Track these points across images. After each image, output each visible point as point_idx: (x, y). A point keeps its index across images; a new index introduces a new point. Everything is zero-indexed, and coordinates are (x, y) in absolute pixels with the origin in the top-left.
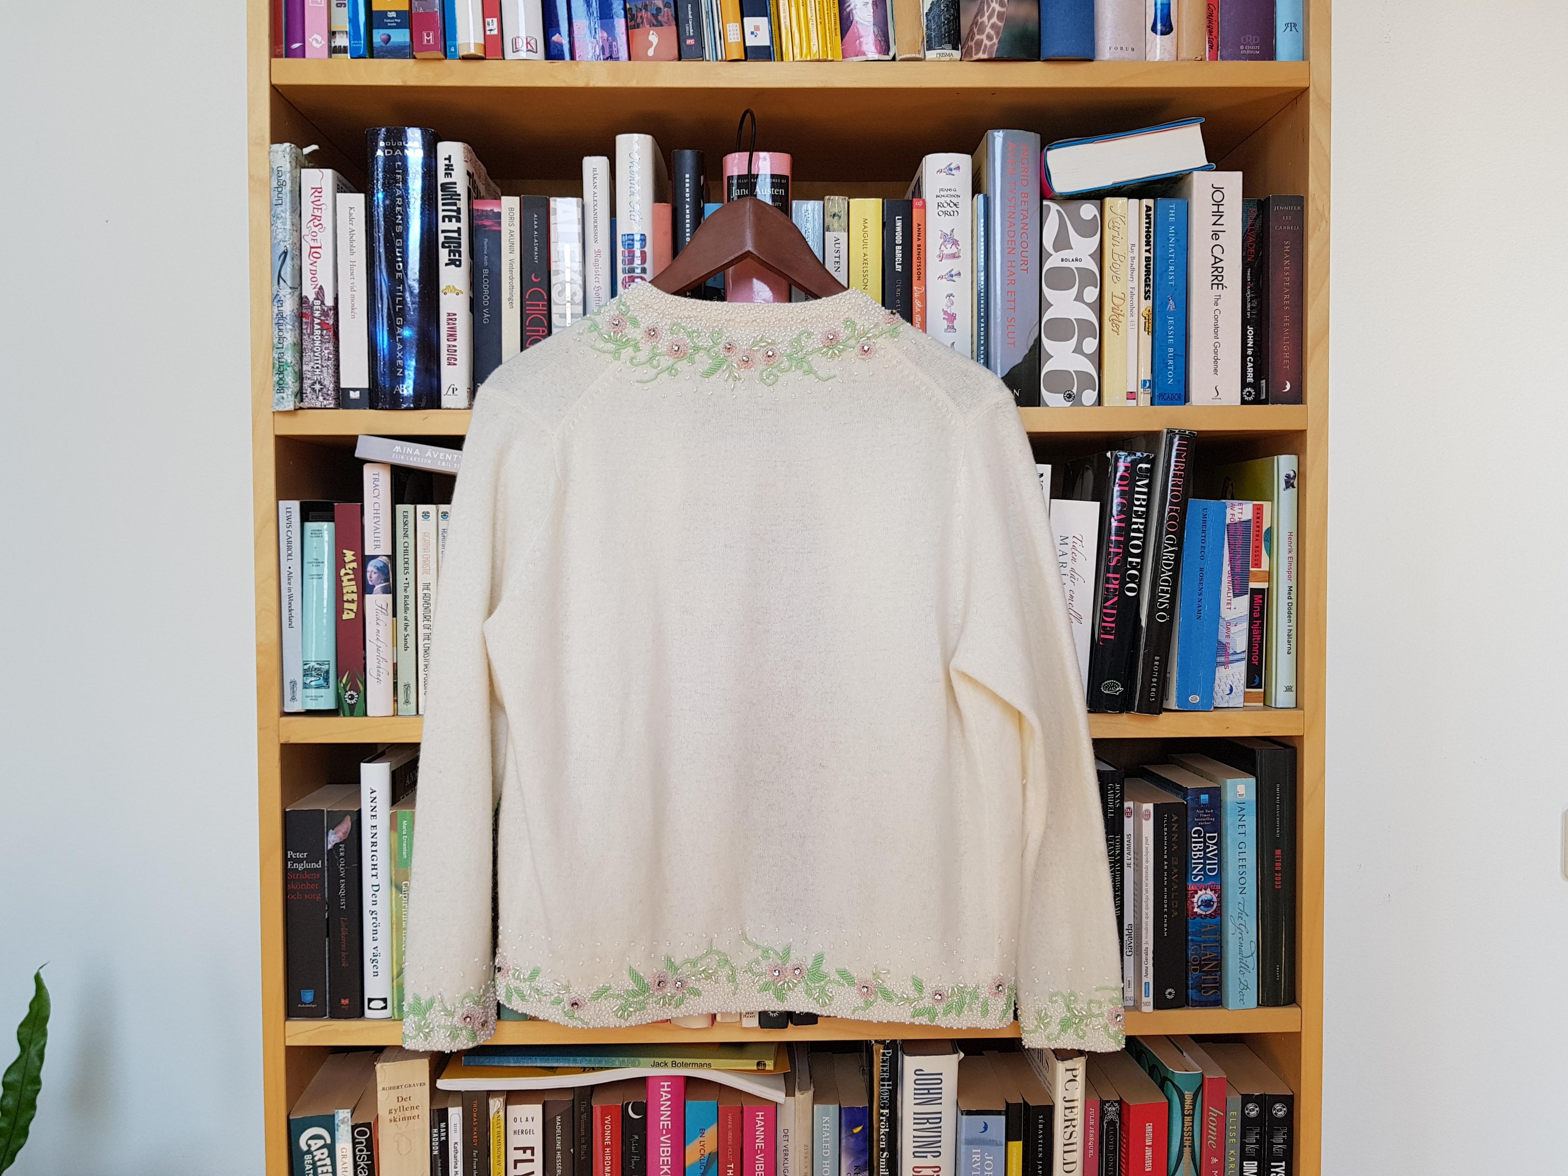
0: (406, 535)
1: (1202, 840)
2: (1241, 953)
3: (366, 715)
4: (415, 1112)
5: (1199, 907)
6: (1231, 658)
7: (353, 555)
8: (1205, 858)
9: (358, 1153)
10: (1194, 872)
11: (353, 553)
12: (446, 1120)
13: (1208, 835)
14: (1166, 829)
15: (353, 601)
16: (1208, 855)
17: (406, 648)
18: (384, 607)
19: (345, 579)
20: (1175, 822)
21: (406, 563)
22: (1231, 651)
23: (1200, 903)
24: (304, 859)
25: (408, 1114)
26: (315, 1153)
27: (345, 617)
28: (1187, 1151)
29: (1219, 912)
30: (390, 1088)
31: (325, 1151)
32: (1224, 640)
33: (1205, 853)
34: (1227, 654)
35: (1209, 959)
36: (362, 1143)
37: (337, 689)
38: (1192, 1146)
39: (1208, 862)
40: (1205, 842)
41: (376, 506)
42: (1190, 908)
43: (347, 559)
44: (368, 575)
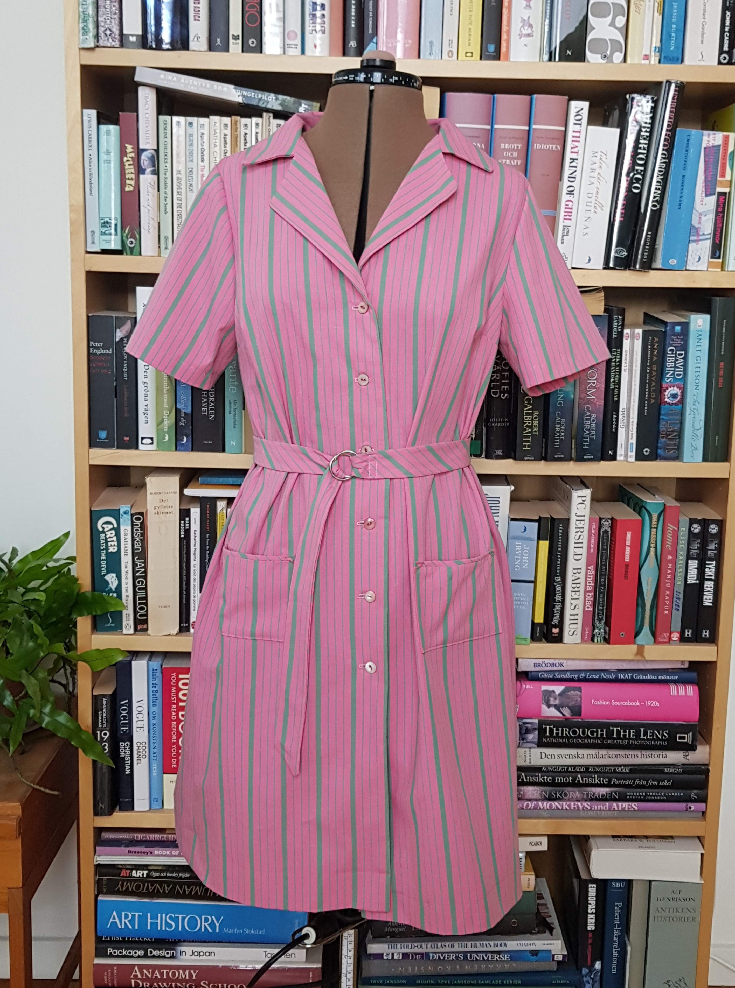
0: (165, 137)
1: (674, 355)
2: (693, 426)
3: (140, 254)
4: (170, 510)
5: (668, 398)
6: (701, 238)
7: (132, 148)
8: (675, 367)
9: (135, 532)
10: (668, 376)
11: (131, 146)
12: (189, 515)
13: (678, 352)
14: (649, 347)
15: (132, 179)
16: (678, 365)
17: (166, 212)
18: (152, 183)
19: (127, 164)
20: (656, 342)
21: (166, 155)
22: (701, 233)
23: (669, 396)
24: (100, 347)
25: (166, 510)
26: (107, 533)
27: (127, 189)
28: (652, 550)
29: (682, 401)
30: (156, 493)
31: (113, 532)
32: (697, 226)
33: (675, 364)
34: (698, 235)
35: (672, 431)
36: (138, 525)
37: (122, 237)
38: (656, 548)
39: (677, 370)
40: (676, 357)
41: (147, 115)
42: (663, 398)
43: (128, 151)
44: (142, 162)
